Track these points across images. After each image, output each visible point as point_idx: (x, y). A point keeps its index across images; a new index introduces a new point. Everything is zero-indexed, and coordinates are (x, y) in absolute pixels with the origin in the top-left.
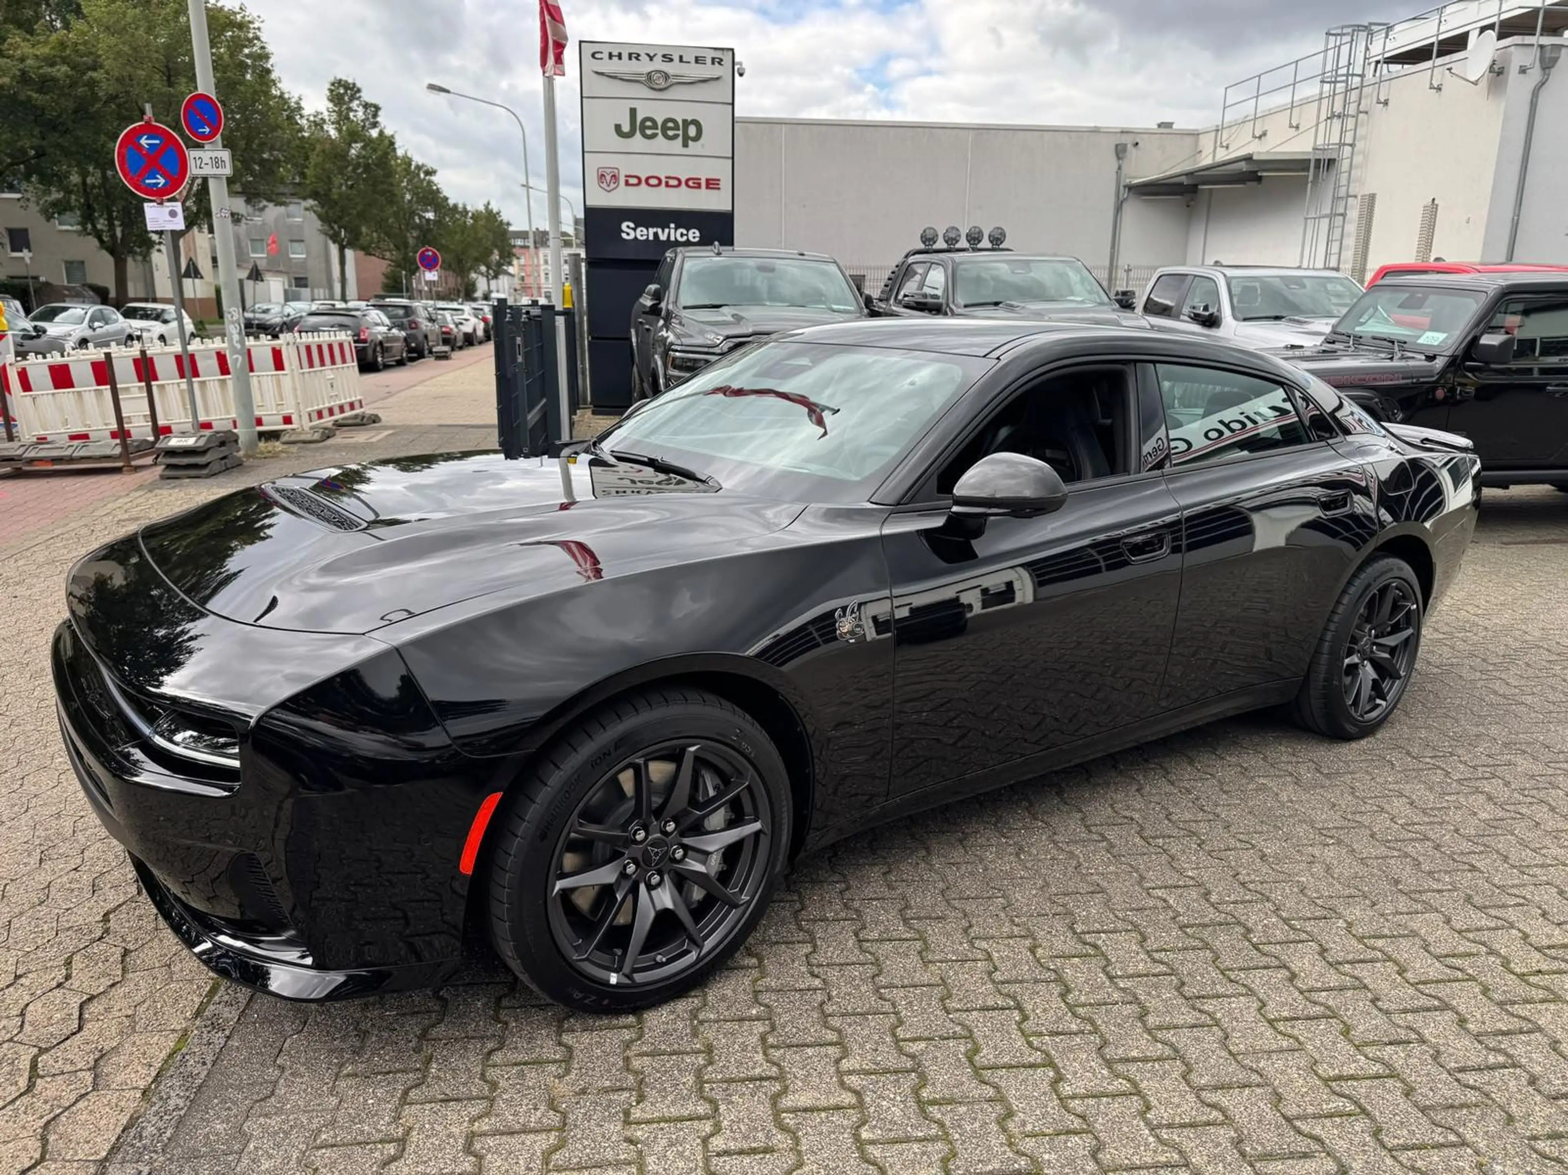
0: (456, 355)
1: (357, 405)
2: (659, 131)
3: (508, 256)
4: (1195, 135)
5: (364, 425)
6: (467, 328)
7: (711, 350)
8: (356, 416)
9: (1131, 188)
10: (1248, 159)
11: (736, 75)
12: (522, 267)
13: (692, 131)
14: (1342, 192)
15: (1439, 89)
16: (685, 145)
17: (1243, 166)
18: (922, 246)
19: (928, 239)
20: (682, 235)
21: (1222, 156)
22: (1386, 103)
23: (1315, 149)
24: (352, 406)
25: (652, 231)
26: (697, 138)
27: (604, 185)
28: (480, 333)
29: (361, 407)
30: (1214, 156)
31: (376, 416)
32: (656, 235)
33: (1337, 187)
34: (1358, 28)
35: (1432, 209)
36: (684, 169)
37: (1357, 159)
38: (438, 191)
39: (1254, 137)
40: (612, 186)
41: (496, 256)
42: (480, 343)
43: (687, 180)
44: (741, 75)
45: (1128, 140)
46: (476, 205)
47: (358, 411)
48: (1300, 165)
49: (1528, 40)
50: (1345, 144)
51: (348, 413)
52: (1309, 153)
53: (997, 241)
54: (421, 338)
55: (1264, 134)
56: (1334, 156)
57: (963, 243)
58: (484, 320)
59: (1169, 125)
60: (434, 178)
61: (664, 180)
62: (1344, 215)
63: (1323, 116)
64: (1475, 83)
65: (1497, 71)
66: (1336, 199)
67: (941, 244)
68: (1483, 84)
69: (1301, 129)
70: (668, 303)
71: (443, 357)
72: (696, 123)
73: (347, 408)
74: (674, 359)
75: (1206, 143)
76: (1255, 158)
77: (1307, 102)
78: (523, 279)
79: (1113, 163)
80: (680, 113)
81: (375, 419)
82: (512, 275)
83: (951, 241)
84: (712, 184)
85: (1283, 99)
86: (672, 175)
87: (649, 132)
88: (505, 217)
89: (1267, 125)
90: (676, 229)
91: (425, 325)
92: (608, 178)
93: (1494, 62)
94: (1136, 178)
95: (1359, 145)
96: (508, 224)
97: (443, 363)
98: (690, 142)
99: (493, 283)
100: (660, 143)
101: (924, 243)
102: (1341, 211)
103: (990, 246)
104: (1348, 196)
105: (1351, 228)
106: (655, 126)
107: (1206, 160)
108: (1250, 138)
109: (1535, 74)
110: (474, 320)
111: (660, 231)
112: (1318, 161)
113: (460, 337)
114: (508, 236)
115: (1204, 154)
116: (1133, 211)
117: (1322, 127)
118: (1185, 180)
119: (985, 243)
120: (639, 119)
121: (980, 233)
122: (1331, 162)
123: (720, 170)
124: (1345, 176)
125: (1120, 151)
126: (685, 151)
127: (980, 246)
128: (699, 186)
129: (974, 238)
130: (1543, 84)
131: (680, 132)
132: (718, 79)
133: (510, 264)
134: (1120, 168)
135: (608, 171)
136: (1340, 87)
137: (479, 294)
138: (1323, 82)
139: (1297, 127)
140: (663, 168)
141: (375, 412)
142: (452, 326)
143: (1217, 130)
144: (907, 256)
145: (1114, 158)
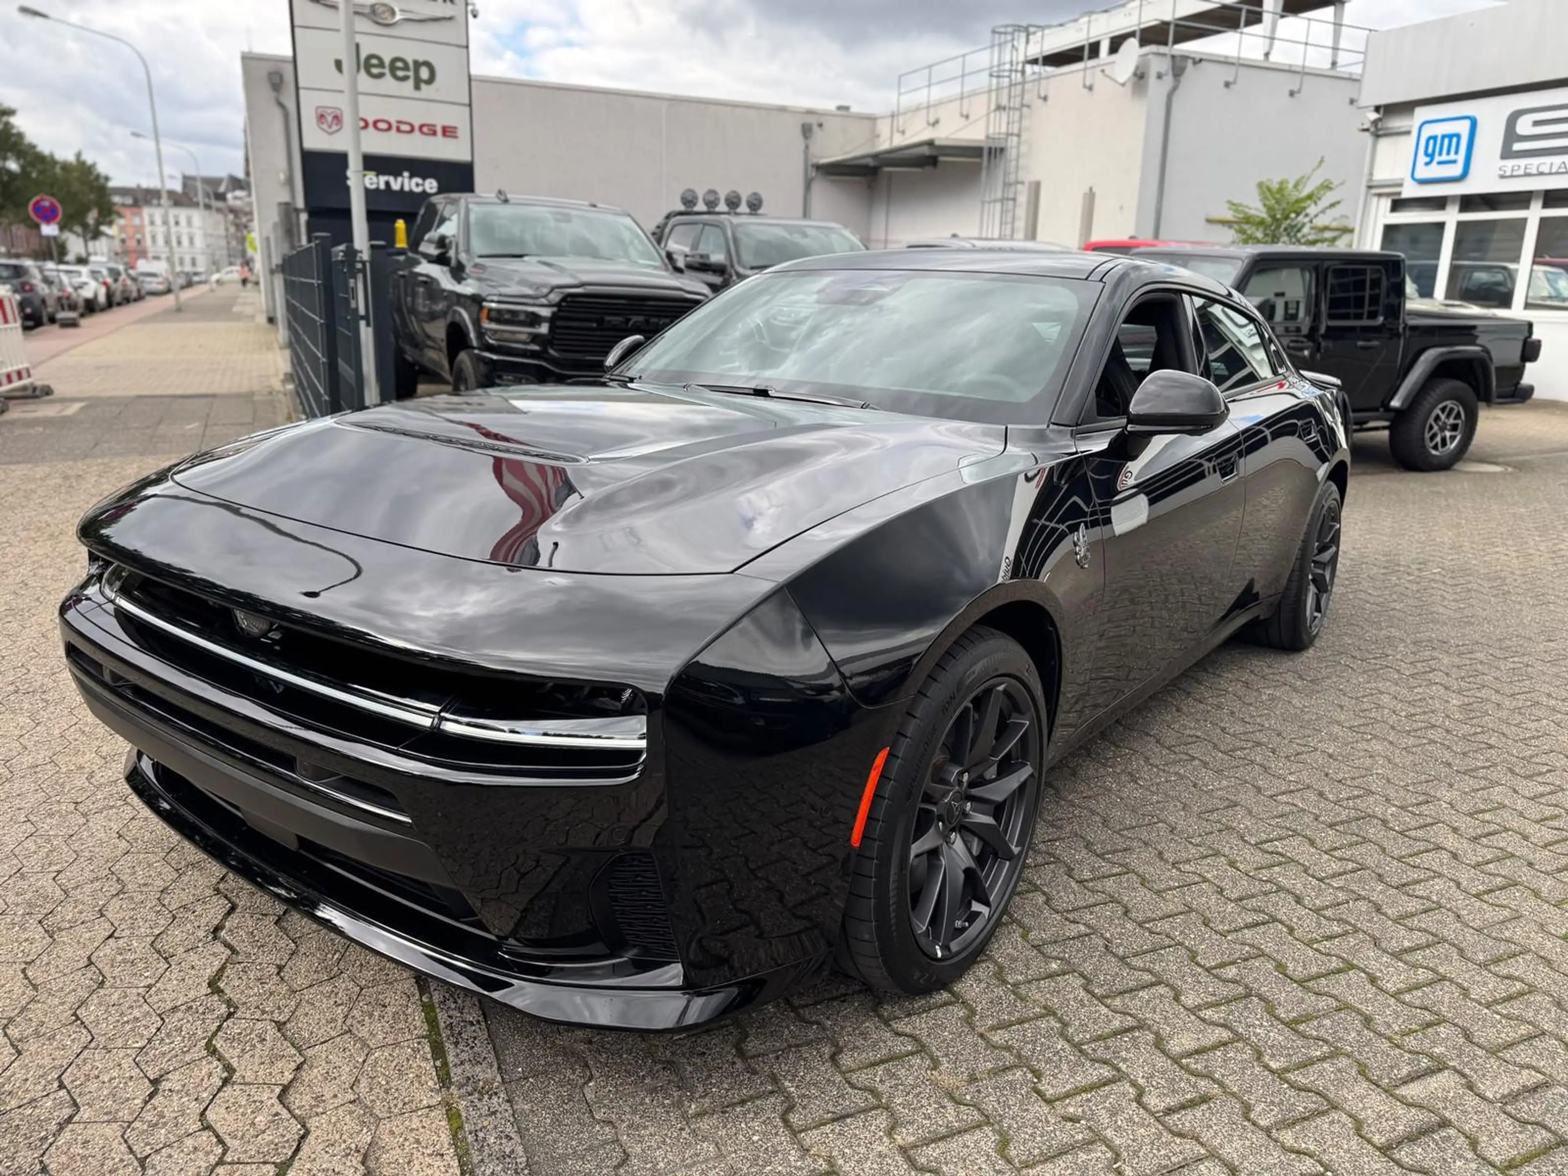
0: (83, 322)
1: (24, 374)
2: (387, 71)
3: (107, 213)
4: (872, 119)
5: (37, 397)
6: (87, 293)
7: (537, 302)
8: (24, 388)
9: (819, 168)
10: (930, 143)
11: (470, 16)
12: (122, 229)
13: (424, 73)
14: (1012, 178)
15: (1090, 88)
16: (417, 87)
17: (926, 151)
18: (682, 208)
19: (689, 201)
20: (417, 185)
21: (899, 141)
22: (1045, 99)
23: (988, 137)
24: (19, 375)
25: (383, 179)
26: (431, 80)
27: (325, 126)
28: (102, 299)
29: (29, 376)
30: (891, 142)
31: (49, 387)
32: (387, 184)
33: (1006, 174)
34: (1018, 28)
35: (1090, 197)
36: (417, 114)
37: (1024, 149)
38: (20, 136)
39: (928, 123)
40: (334, 128)
41: (92, 217)
42: (103, 310)
43: (421, 127)
44: (475, 16)
45: (812, 120)
46: (65, 154)
47: (26, 381)
48: (975, 151)
49: (1162, 49)
50: (1012, 134)
51: (17, 384)
52: (981, 141)
53: (755, 205)
54: (37, 302)
55: (937, 122)
56: (1003, 145)
57: (722, 207)
58: (105, 284)
59: (847, 108)
60: (13, 120)
61: (394, 125)
62: (1014, 200)
63: (993, 107)
64: (1123, 85)
65: (1140, 76)
66: (1007, 185)
67: (701, 207)
68: (1129, 86)
69: (972, 118)
70: (457, 252)
71: (72, 324)
72: (427, 64)
73: (14, 377)
74: (490, 310)
75: (884, 128)
76: (937, 143)
77: (974, 94)
78: (123, 241)
79: (800, 142)
80: (411, 53)
81: (47, 391)
82: (111, 237)
83: (711, 204)
84: (448, 132)
85: (954, 89)
86: (404, 119)
87: (375, 71)
88: (102, 168)
89: (942, 113)
90: (411, 177)
91: (43, 289)
92: (329, 118)
93: (1137, 68)
94: (822, 157)
95: (1024, 136)
96: (107, 179)
97: (71, 331)
98: (423, 86)
99: (91, 244)
100: (388, 84)
101: (684, 204)
102: (1011, 196)
103: (747, 210)
104: (1017, 182)
105: (1021, 212)
106: (381, 64)
107: (884, 145)
108: (925, 125)
109: (1169, 80)
110: (93, 285)
111: (391, 179)
112: (990, 149)
113: (81, 303)
114: (108, 192)
115: (881, 139)
116: (822, 191)
117: (992, 115)
118: (871, 162)
119: (743, 208)
120: (363, 56)
121: (738, 198)
122: (1002, 150)
123: (456, 117)
124: (1013, 164)
125: (807, 131)
126: (417, 94)
127: (739, 210)
128: (434, 133)
129: (733, 203)
130: (1174, 89)
131: (411, 73)
132: (450, 18)
133: (110, 223)
134: (807, 147)
135: (329, 111)
136: (1006, 81)
137: (70, 257)
138: (991, 75)
139: (967, 117)
140: (393, 112)
141: (46, 383)
142: (70, 290)
143: (893, 116)
144: (668, 217)
145: (801, 138)
